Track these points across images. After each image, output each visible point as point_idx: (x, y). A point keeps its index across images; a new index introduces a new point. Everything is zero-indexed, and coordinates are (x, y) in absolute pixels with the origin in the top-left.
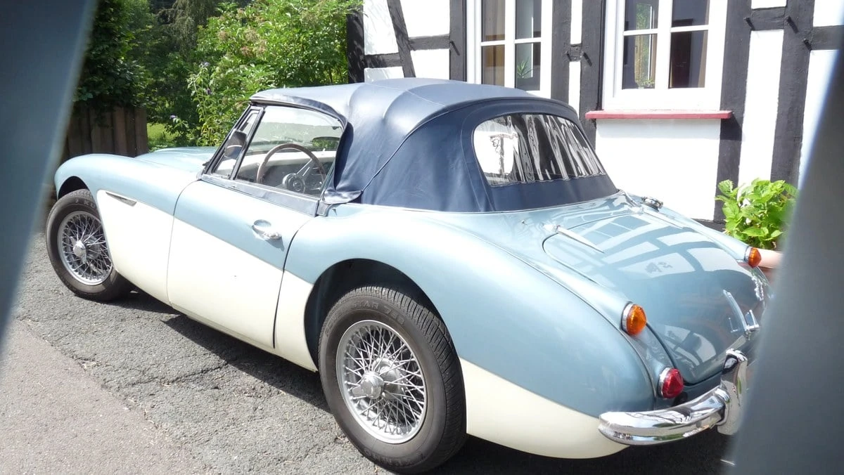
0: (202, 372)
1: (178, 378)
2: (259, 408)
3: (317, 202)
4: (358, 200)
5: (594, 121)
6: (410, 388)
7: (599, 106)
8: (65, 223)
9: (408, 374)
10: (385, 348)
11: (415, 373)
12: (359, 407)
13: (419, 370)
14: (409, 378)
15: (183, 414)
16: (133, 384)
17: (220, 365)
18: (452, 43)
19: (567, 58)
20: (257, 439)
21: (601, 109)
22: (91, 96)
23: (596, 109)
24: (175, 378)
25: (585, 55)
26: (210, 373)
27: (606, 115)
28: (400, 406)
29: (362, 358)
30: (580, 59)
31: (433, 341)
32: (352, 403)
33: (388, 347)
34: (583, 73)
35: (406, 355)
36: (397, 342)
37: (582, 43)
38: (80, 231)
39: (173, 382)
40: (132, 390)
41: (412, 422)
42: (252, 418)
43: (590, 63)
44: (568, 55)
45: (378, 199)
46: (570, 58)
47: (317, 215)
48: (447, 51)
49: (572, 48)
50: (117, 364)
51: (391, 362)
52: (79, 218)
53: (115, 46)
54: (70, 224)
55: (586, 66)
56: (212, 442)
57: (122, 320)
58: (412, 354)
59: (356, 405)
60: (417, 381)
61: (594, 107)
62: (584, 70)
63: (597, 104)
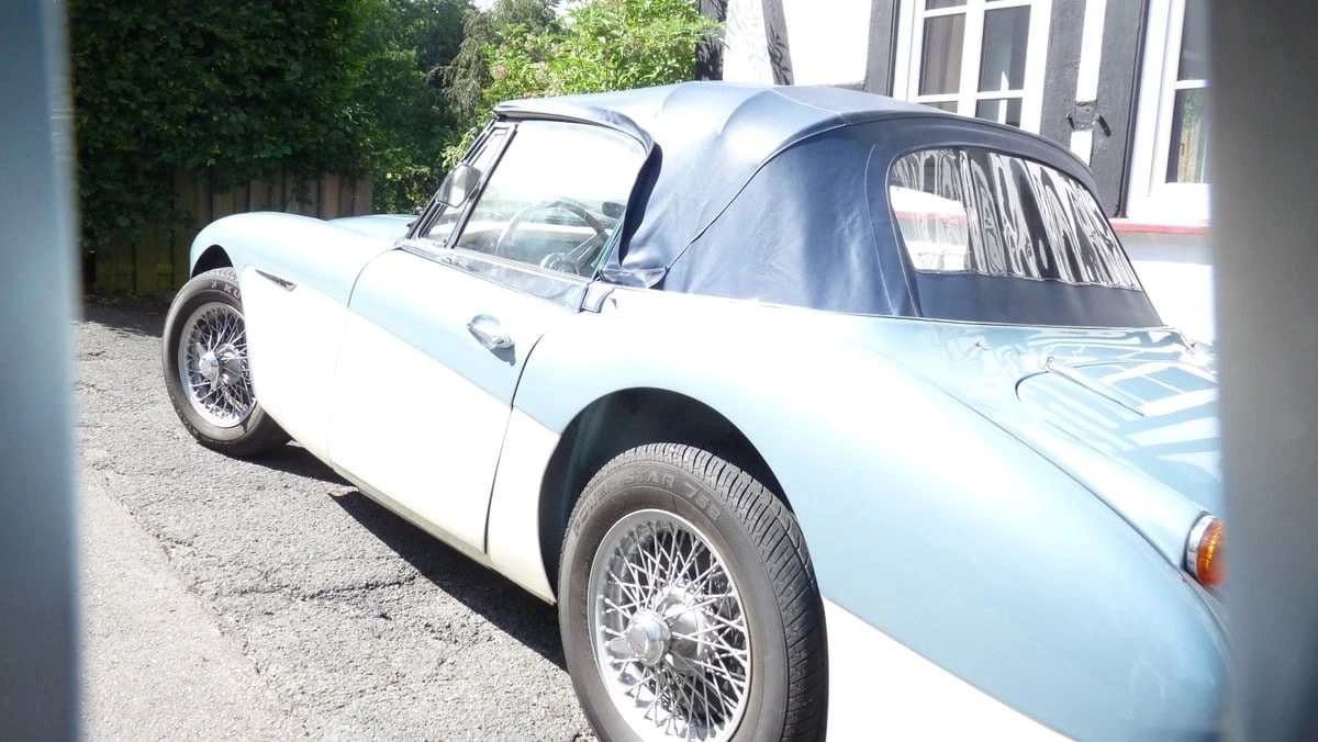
0: (367, 586)
1: (322, 592)
2: (450, 660)
3: (584, 285)
4: (659, 286)
6: (721, 651)
7: (1121, 210)
8: (193, 321)
9: (719, 622)
10: (680, 567)
11: (733, 624)
12: (625, 679)
13: (742, 617)
14: (721, 631)
15: (311, 654)
16: (243, 593)
17: (402, 579)
19: (1069, 126)
20: (432, 715)
21: (1124, 216)
22: (288, 151)
23: (1116, 216)
24: (317, 591)
25: (1102, 121)
26: (379, 590)
27: (1132, 226)
28: (699, 685)
29: (637, 585)
30: (1091, 127)
31: (773, 558)
32: (611, 669)
33: (686, 566)
34: (1096, 153)
35: (719, 585)
36: (704, 558)
37: (1097, 100)
38: (215, 335)
39: (312, 597)
40: (238, 600)
41: (719, 721)
42: (433, 677)
43: (1108, 133)
44: (1070, 120)
45: (695, 284)
46: (1072, 124)
47: (582, 310)
49: (1079, 108)
50: (225, 555)
51: (690, 597)
52: (216, 315)
53: (334, 78)
54: (201, 323)
55: (1102, 140)
56: (346, 710)
57: (259, 488)
58: (731, 583)
59: (618, 674)
60: (735, 639)
61: (1114, 213)
62: (1097, 146)
63: (1119, 206)
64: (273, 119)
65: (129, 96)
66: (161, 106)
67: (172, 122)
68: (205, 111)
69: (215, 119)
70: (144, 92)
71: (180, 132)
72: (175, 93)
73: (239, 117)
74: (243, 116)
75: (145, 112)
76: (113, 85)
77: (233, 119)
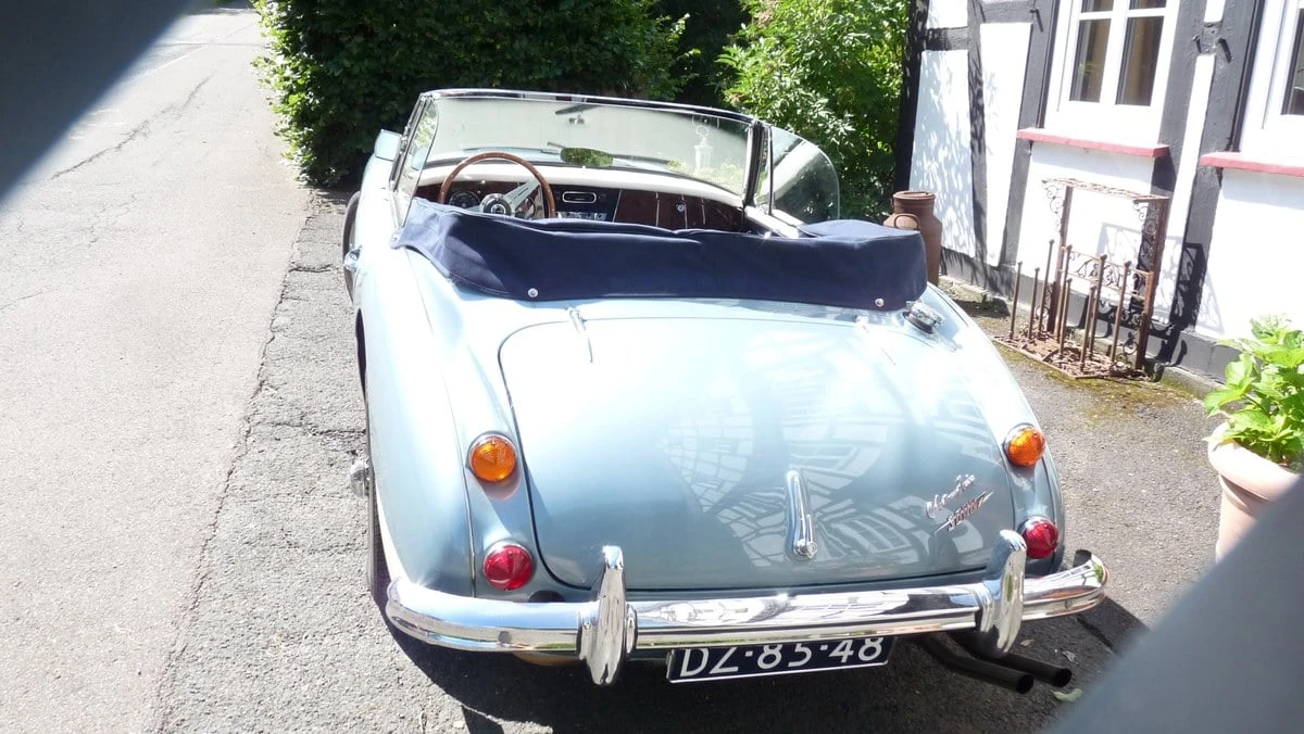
1: (330, 431)
5: (1219, 171)
7: (1233, 143)
15: (273, 468)
16: (276, 424)
18: (1037, 12)
19: (1196, 49)
21: (1236, 149)
23: (1227, 149)
24: (327, 430)
25: (1223, 43)
27: (1242, 163)
30: (1215, 50)
34: (1216, 79)
37: (1222, 22)
40: (268, 429)
43: (1229, 58)
44: (1198, 42)
46: (1200, 47)
48: (1027, 26)
49: (1206, 29)
50: (291, 399)
55: (1222, 66)
61: (1224, 146)
62: (1218, 73)
63: (1231, 139)
64: (552, 44)
65: (431, 30)
66: (460, 37)
67: (469, 50)
68: (492, 41)
69: (498, 47)
70: (446, 27)
71: (474, 60)
72: (468, 26)
73: (522, 43)
74: (525, 42)
75: (446, 43)
76: (420, 22)
77: (517, 45)
